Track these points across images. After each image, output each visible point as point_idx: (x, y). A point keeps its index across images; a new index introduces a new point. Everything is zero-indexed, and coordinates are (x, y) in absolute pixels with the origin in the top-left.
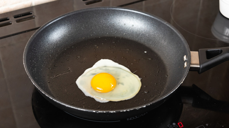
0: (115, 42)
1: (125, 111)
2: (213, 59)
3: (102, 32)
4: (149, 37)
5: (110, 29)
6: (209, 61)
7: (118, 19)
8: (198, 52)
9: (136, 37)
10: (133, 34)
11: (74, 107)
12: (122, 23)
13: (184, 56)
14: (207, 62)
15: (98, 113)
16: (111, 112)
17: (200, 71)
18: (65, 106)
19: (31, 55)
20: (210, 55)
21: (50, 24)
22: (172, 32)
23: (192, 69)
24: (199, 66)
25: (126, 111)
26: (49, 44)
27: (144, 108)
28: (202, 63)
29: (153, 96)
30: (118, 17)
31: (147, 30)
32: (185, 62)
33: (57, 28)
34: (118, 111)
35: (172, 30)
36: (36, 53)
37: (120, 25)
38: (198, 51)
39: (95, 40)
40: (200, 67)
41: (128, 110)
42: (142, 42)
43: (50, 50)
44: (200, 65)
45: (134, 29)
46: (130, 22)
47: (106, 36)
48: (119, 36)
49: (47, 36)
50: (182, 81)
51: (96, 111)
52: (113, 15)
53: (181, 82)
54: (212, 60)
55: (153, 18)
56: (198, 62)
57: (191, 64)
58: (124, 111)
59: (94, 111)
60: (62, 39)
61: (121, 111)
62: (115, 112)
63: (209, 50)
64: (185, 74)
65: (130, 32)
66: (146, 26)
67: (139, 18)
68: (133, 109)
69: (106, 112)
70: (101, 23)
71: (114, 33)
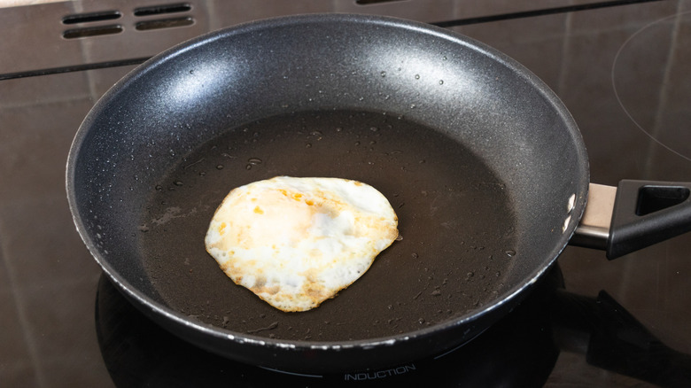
0: (379, 129)
1: (325, 348)
3: (345, 91)
4: (484, 124)
5: (371, 85)
6: (639, 222)
7: (398, 57)
8: (616, 188)
9: (446, 121)
10: (438, 108)
11: (175, 315)
12: (410, 71)
13: (570, 196)
14: (634, 223)
15: (242, 342)
16: (283, 346)
17: (610, 250)
18: (149, 309)
19: (103, 141)
20: (648, 202)
21: (182, 54)
22: (551, 115)
23: (580, 241)
24: (607, 235)
26: (171, 112)
27: (389, 347)
28: (619, 228)
29: (451, 312)
30: (399, 50)
31: (481, 102)
32: (569, 214)
33: (203, 65)
34: (304, 344)
35: (552, 109)
36: (122, 136)
37: (403, 77)
38: (618, 186)
39: (318, 117)
40: (610, 236)
41: (334, 347)
42: (462, 136)
43: (170, 132)
44: (611, 233)
45: (443, 94)
46: (433, 71)
47: (356, 105)
48: (395, 109)
49: (166, 90)
50: (533, 277)
51: (237, 337)
52: (384, 42)
53: (530, 280)
54: (650, 218)
55: (503, 66)
56: (606, 220)
57: (580, 224)
59: (231, 337)
60: (215, 101)
61: (313, 347)
62: (293, 346)
63: (651, 185)
64: (551, 255)
65: (432, 101)
66: (480, 88)
67: (462, 61)
68: (351, 346)
69: (266, 345)
70: (344, 64)
71: (380, 101)
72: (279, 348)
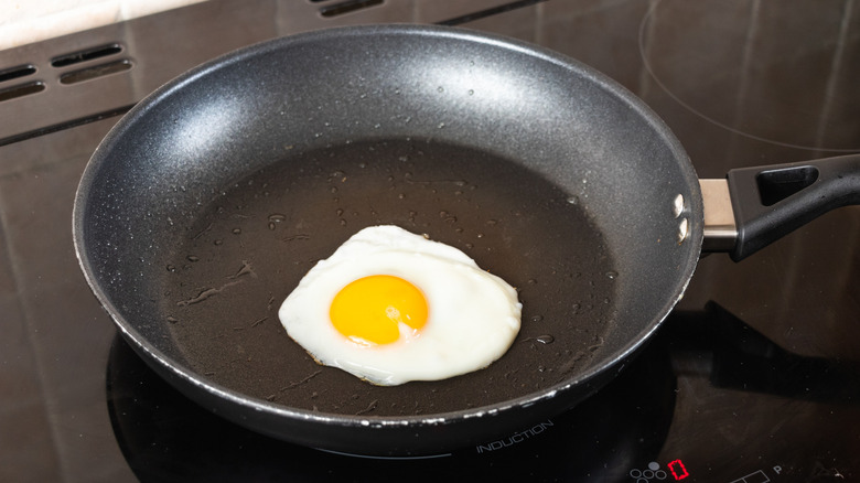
0: (409, 158)
1: (480, 414)
2: (785, 204)
3: (356, 120)
4: (534, 133)
5: (386, 107)
6: (770, 212)
7: (414, 70)
8: (725, 180)
9: (486, 137)
10: (473, 123)
12: (430, 84)
13: (673, 197)
14: (764, 215)
15: (379, 426)
16: (430, 421)
17: (741, 251)
18: (252, 409)
19: (99, 220)
20: (772, 190)
21: (163, 101)
22: (622, 111)
23: (711, 247)
24: (734, 233)
25: (483, 416)
26: (161, 174)
27: (551, 399)
28: (747, 223)
29: (571, 353)
30: (414, 61)
31: (525, 108)
32: (680, 219)
33: (188, 112)
34: (455, 415)
35: (622, 103)
36: (116, 212)
37: (423, 92)
38: (727, 177)
39: (332, 155)
40: (739, 235)
41: (490, 412)
42: (509, 152)
43: (165, 199)
44: (738, 230)
45: (475, 106)
46: (458, 81)
47: (372, 134)
48: (421, 132)
49: (151, 147)
50: (680, 293)
51: (372, 421)
52: (395, 55)
53: (677, 296)
54: (780, 207)
55: (548, 62)
56: (729, 218)
57: (703, 226)
58: (476, 417)
59: (366, 423)
60: (206, 154)
61: (466, 416)
62: (442, 420)
63: (768, 171)
64: (689, 266)
65: (463, 116)
66: (521, 93)
67: (495, 64)
68: (509, 407)
69: (409, 424)
70: (349, 87)
71: (400, 124)
72: (427, 424)
